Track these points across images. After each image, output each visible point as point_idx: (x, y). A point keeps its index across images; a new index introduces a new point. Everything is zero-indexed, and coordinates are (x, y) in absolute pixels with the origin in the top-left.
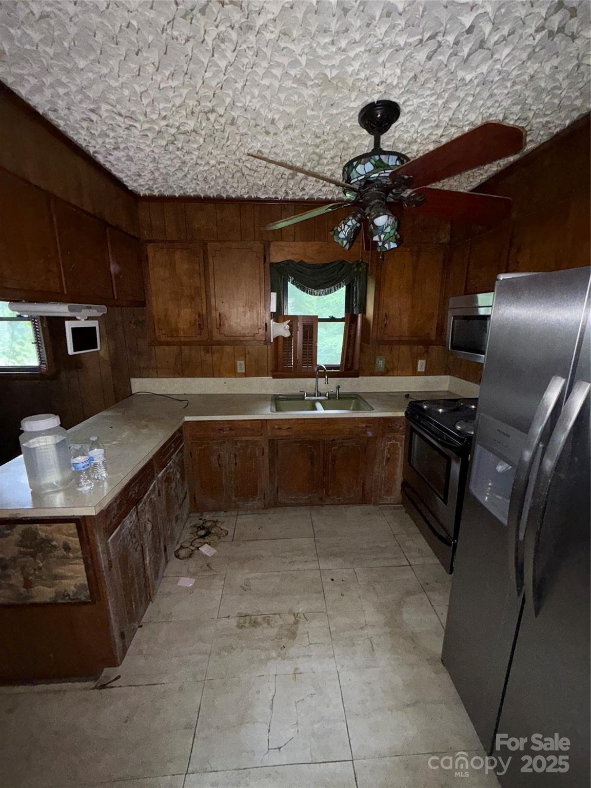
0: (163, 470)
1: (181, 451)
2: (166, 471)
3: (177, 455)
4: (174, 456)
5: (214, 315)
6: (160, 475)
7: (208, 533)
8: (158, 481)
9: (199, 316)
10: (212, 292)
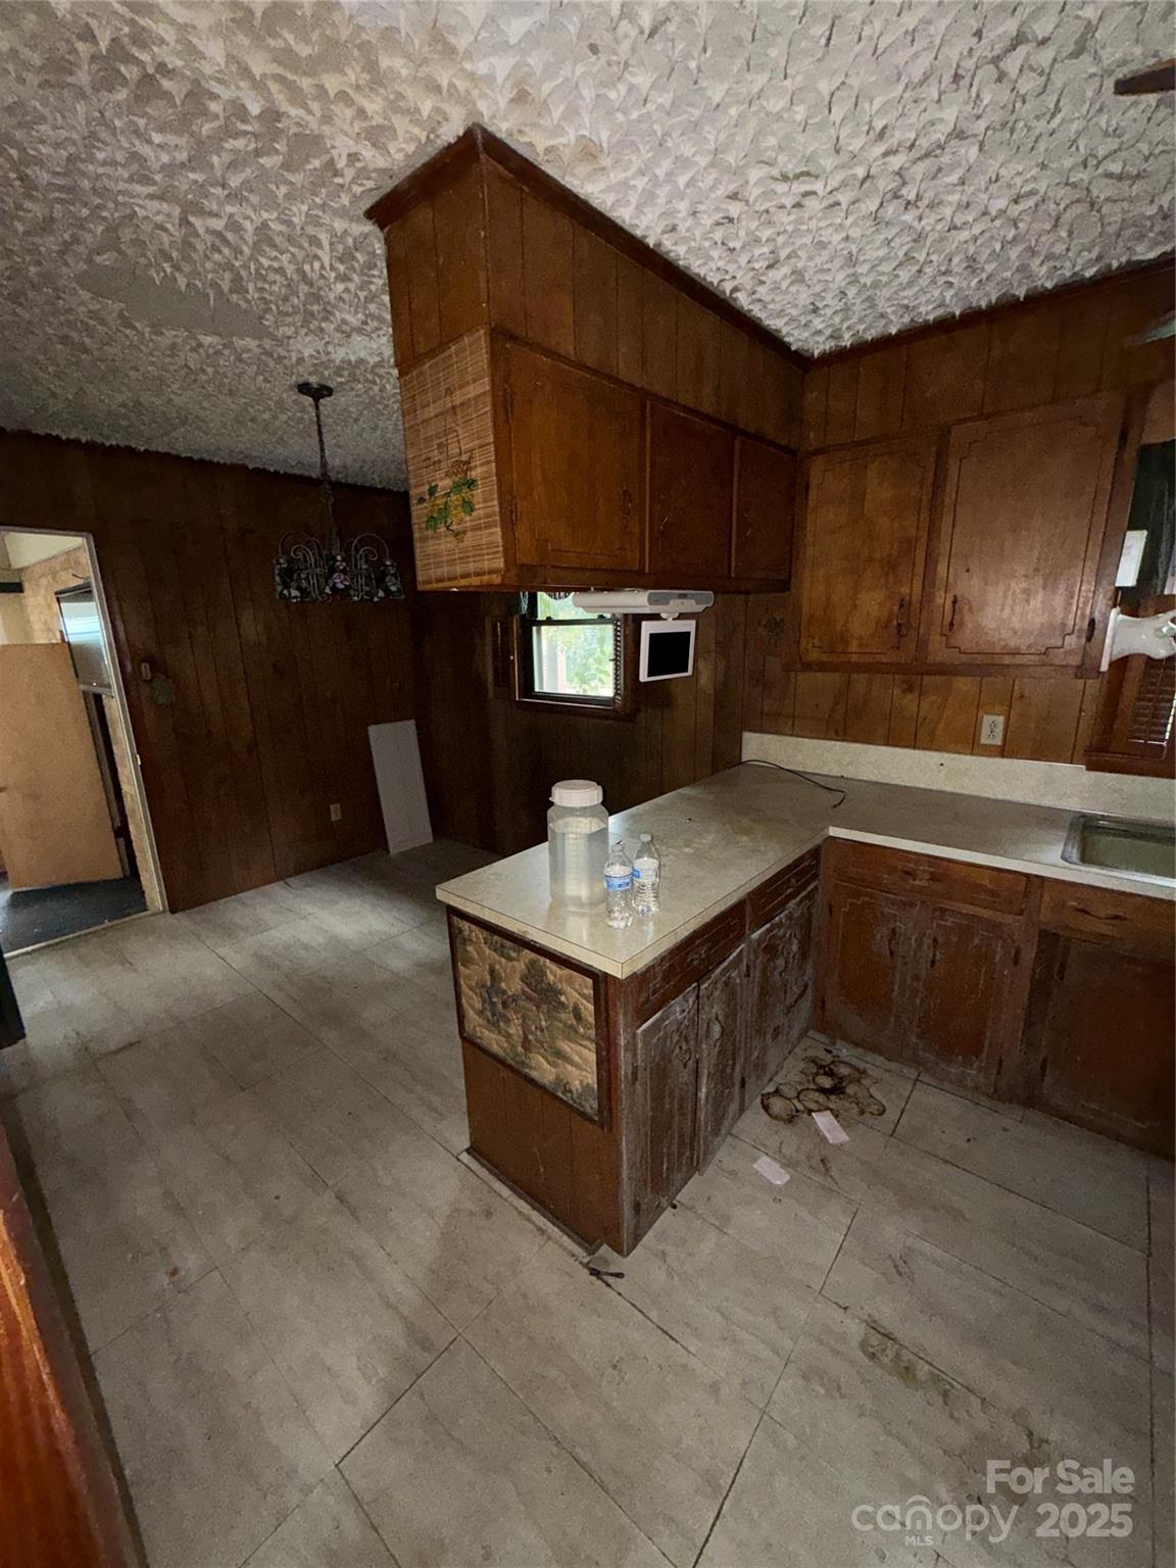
0: (764, 928)
1: (809, 896)
2: (769, 931)
3: (801, 902)
4: (792, 904)
5: (940, 601)
6: (755, 936)
7: (837, 1090)
8: (749, 946)
9: (901, 606)
10: (944, 547)
